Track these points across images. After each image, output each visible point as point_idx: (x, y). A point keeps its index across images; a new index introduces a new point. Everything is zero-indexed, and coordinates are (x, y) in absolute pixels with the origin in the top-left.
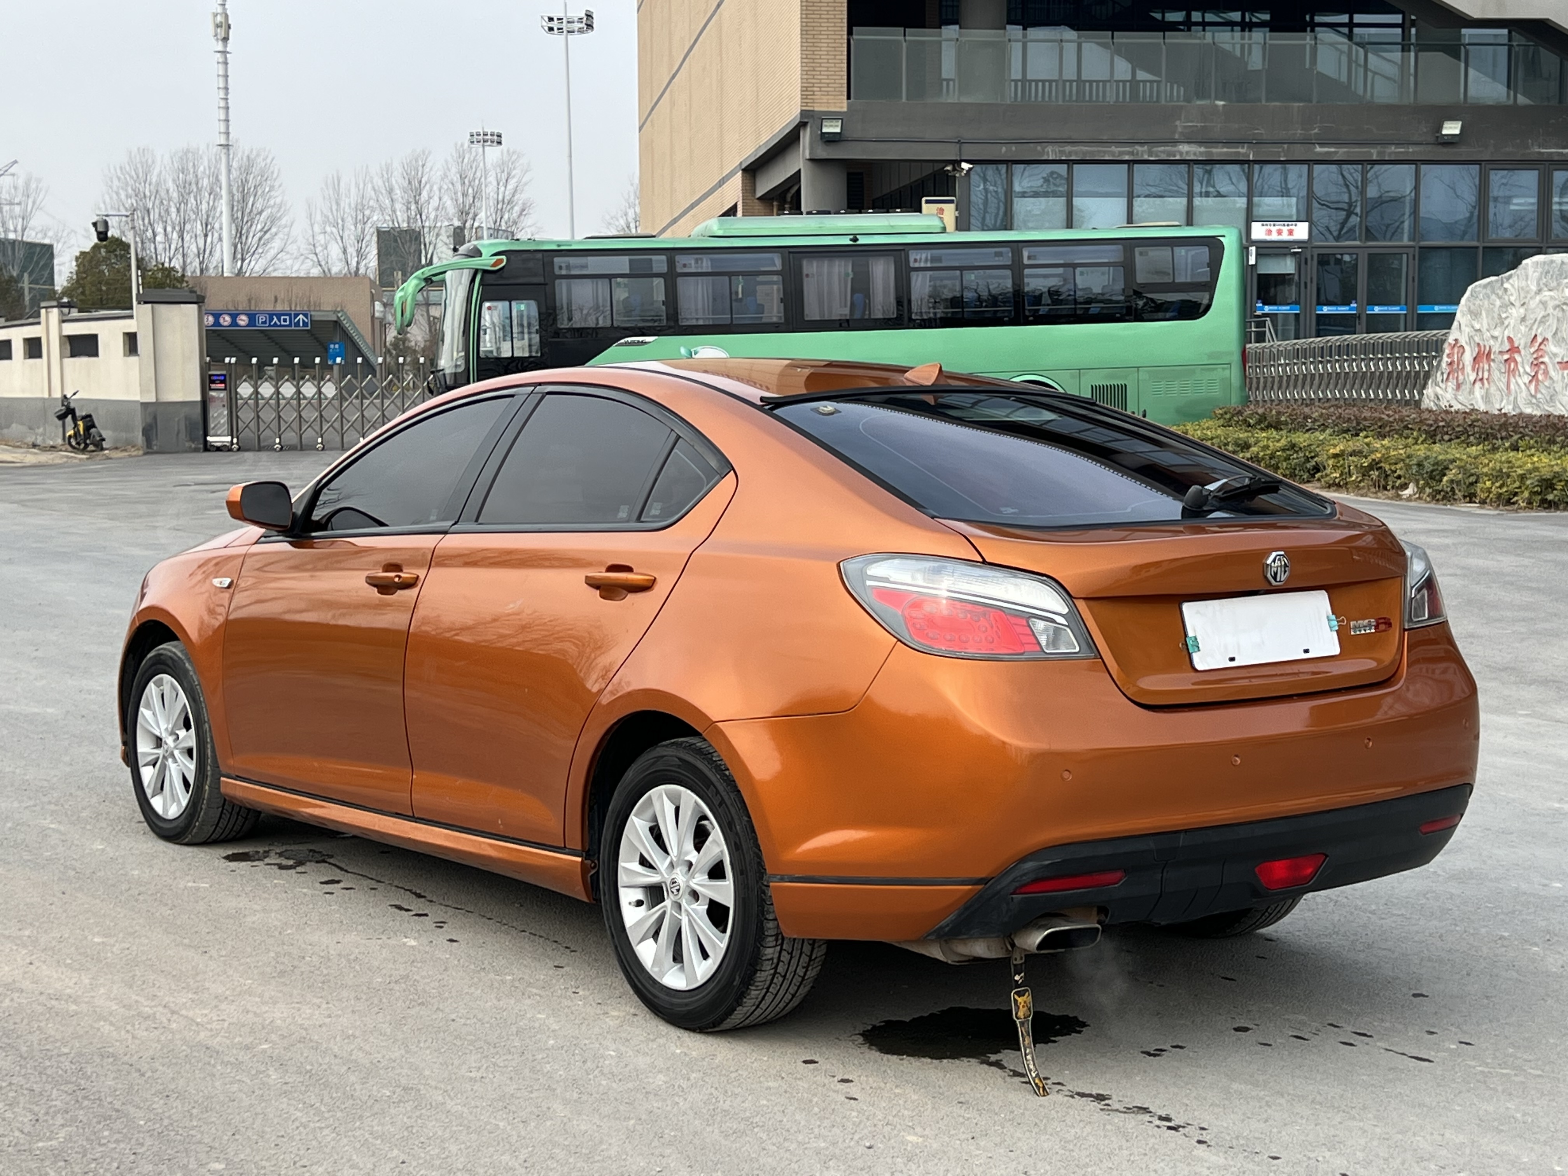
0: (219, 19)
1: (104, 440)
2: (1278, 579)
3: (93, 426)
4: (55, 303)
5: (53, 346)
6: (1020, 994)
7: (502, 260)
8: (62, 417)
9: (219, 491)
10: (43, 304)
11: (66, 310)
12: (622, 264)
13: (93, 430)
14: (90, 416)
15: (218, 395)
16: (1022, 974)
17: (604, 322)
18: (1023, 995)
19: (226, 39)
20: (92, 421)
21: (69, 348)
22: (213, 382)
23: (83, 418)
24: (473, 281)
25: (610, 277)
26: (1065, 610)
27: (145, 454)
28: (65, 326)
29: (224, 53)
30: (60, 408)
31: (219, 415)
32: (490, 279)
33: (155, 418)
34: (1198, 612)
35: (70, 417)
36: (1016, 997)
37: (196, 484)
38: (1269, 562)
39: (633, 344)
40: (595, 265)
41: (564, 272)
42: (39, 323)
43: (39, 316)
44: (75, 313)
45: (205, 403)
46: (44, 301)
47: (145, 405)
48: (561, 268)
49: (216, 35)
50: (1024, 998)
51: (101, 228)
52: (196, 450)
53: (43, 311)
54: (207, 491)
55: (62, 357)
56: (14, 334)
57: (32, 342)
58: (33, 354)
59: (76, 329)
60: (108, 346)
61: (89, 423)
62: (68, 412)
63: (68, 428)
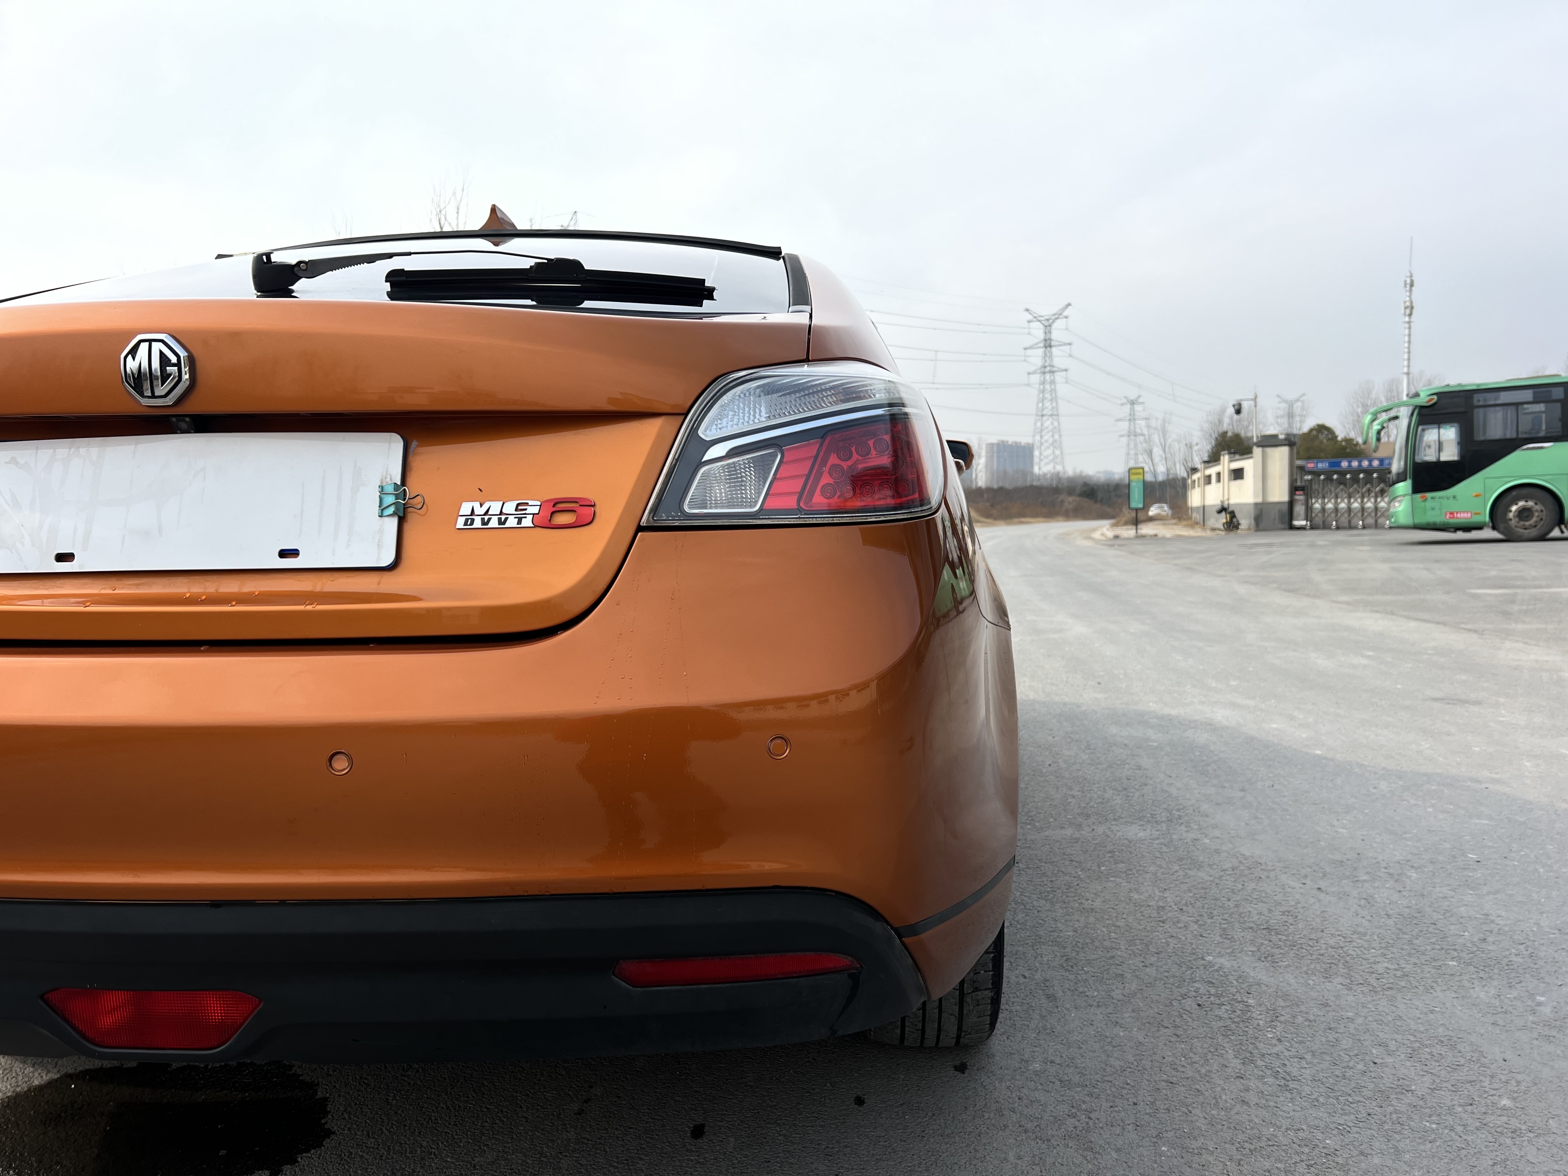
0: (1408, 304)
2: (148, 391)
4: (1226, 452)
5: (1225, 476)
7: (1434, 399)
8: (1220, 512)
10: (1222, 453)
11: (1233, 455)
12: (1528, 395)
15: (1300, 497)
17: (1510, 434)
19: (1410, 315)
21: (1233, 475)
22: (1298, 490)
24: (1412, 414)
25: (1517, 405)
27: (1255, 531)
28: (1232, 464)
29: (1409, 322)
30: (1219, 507)
31: (1299, 509)
32: (1425, 411)
33: (1262, 512)
39: (1528, 449)
40: (1504, 397)
41: (1481, 403)
42: (1220, 464)
43: (1220, 460)
44: (1237, 457)
45: (1291, 503)
46: (1222, 451)
47: (1256, 504)
48: (1479, 401)
49: (1405, 312)
52: (1284, 529)
53: (1222, 457)
55: (1230, 480)
56: (1212, 471)
57: (1219, 474)
58: (1219, 480)
59: (1236, 465)
60: (1249, 474)
61: (1233, 515)
62: (1223, 509)
63: (1223, 518)
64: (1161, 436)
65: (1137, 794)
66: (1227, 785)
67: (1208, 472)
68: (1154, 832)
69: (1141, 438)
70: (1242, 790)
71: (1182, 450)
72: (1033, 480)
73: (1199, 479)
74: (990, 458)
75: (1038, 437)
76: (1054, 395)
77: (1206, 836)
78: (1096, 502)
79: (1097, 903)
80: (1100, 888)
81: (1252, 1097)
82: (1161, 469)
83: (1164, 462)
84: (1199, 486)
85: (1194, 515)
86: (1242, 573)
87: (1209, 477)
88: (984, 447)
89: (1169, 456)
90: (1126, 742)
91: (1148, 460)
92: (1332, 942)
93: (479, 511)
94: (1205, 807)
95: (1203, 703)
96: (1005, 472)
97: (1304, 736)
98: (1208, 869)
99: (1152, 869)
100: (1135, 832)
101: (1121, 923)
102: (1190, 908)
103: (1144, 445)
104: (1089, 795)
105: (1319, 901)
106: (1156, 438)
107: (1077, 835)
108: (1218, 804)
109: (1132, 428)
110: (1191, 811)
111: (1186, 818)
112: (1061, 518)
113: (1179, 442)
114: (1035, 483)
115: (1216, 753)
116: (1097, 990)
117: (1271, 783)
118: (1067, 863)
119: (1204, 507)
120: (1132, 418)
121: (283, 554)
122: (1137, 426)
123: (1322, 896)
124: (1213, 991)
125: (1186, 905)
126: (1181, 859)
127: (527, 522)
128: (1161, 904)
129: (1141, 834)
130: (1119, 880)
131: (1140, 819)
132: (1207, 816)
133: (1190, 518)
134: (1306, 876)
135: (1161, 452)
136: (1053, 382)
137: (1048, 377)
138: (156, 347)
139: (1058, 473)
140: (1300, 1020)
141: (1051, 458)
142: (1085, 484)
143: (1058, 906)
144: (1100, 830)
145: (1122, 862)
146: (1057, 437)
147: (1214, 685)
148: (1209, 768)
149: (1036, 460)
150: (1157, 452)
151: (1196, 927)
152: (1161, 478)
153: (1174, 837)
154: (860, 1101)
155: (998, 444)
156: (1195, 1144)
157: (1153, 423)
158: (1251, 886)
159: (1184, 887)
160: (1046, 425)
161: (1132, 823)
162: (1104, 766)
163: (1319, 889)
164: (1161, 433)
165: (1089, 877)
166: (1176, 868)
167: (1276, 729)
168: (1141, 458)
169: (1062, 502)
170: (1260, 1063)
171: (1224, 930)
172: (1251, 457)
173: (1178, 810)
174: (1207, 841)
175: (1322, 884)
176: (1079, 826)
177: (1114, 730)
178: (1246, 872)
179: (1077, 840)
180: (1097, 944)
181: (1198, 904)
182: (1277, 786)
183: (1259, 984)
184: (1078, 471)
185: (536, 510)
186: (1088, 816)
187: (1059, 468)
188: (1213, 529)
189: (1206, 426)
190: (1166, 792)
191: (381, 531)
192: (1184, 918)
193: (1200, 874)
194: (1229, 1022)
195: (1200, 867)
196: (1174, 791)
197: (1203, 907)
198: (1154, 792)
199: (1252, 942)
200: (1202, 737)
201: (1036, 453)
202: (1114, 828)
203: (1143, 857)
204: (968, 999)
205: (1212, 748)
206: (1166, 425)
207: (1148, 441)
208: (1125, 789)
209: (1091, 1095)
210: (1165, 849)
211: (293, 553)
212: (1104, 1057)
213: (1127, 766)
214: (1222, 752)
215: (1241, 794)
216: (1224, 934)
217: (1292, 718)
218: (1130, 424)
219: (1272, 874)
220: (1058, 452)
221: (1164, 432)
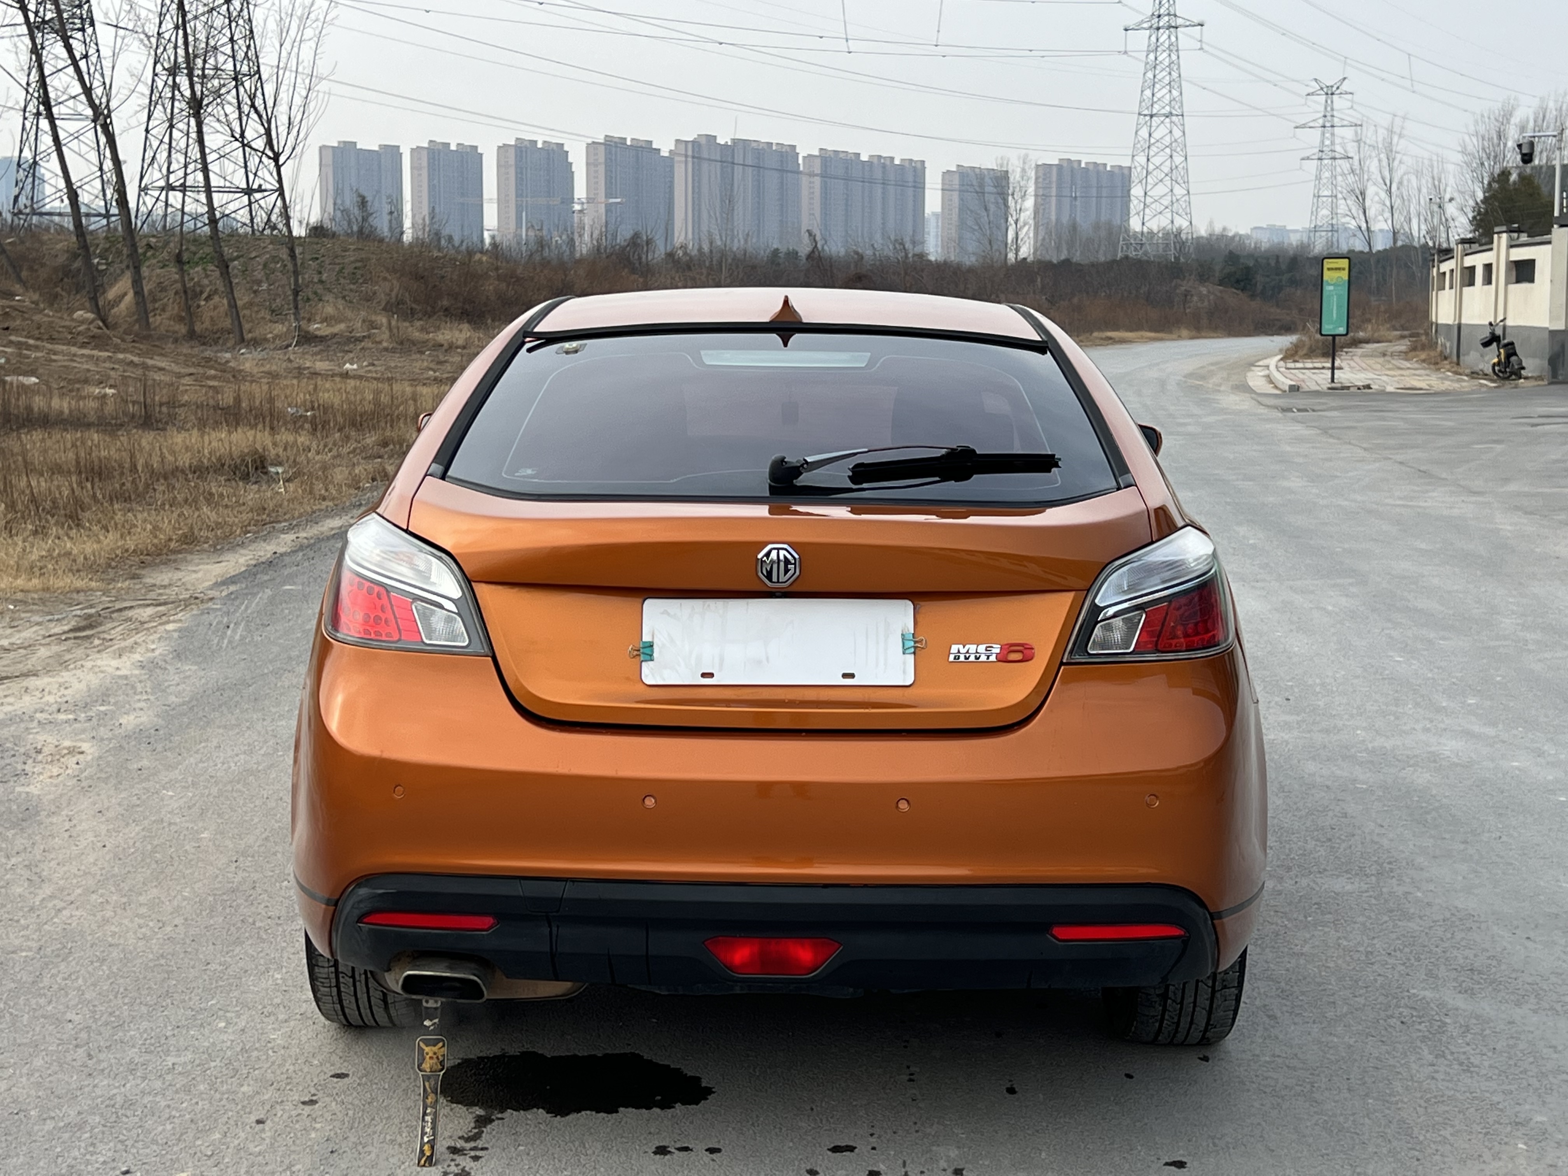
1: (1523, 368)
2: (775, 579)
3: (1515, 354)
4: (1504, 228)
5: (1501, 273)
6: (428, 1043)
8: (1486, 344)
9: (1543, 424)
10: (1497, 229)
11: (1515, 235)
13: (1513, 359)
14: (1512, 344)
16: (436, 1021)
18: (435, 1045)
20: (1514, 348)
21: (1514, 273)
23: (1506, 345)
26: (457, 593)
27: (1551, 383)
28: (1514, 251)
30: (1486, 334)
33: (1563, 346)
34: (666, 612)
35: (1495, 344)
36: (422, 1044)
37: (1540, 417)
38: (760, 556)
42: (1491, 249)
43: (1492, 242)
44: (1524, 238)
46: (1497, 225)
47: (1553, 333)
50: (435, 1049)
51: (1525, 150)
53: (1496, 236)
54: (1528, 424)
55: (1507, 283)
56: (1478, 261)
57: (1488, 267)
58: (1488, 281)
59: (1520, 254)
60: (1542, 272)
61: (1511, 350)
62: (1493, 339)
63: (1493, 356)
64: (1385, 163)
65: (1344, 845)
66: (1447, 836)
67: (1469, 261)
68: (1362, 884)
69: (1345, 165)
70: (1465, 842)
71: (1424, 190)
72: (1128, 245)
73: (1452, 271)
74: (1042, 199)
75: (1141, 159)
76: (1175, 75)
77: (1419, 889)
78: (1253, 296)
79: (1306, 949)
80: (1308, 936)
81: (1440, 1076)
82: (1381, 225)
83: (1388, 215)
84: (1451, 288)
85: (1441, 340)
86: (1513, 487)
87: (1472, 269)
88: (1032, 174)
89: (1397, 203)
90: (1329, 783)
91: (1356, 210)
92: (1530, 980)
93: (963, 650)
94: (1420, 860)
95: (1428, 730)
96: (1074, 227)
97: (1550, 778)
98: (1418, 920)
99: (1361, 919)
100: (1341, 884)
101: (1332, 965)
102: (1398, 953)
103: (1351, 179)
104: (1287, 846)
105: (1526, 948)
106: (1373, 166)
107: (1279, 887)
108: (1435, 857)
109: (1327, 142)
110: (1404, 864)
111: (1398, 871)
112: (1185, 332)
113: (1418, 174)
114: (1132, 254)
115: (1438, 798)
116: (1312, 1012)
117: (1498, 834)
118: (1272, 913)
119: (1459, 326)
120: (1328, 124)
121: (845, 676)
122: (1338, 141)
123: (1529, 944)
124: (1415, 1014)
125: (1395, 951)
126: (1391, 911)
127: (993, 658)
128: (1369, 949)
129: (1349, 887)
130: (1326, 929)
131: (1347, 872)
132: (1422, 869)
133: (1433, 345)
134: (1517, 927)
135: (1383, 195)
136: (1174, 48)
137: (1164, 36)
138: (782, 553)
139: (1179, 232)
140: (1487, 1032)
141: (1166, 201)
142: (1232, 257)
143: (1268, 950)
144: (1304, 882)
145: (1330, 913)
146: (1178, 159)
147: (1444, 704)
148: (1429, 817)
149: (1135, 205)
150: (1375, 194)
151: (1403, 968)
152: (1380, 244)
153: (1384, 890)
154: (1129, 1076)
155: (1059, 167)
156: (1394, 1099)
157: (1369, 135)
158: (1459, 936)
159: (1394, 936)
160: (1156, 135)
161: (1338, 876)
162: (1303, 813)
163: (1528, 938)
164: (1383, 156)
165: (1296, 926)
166: (1386, 918)
167: (1517, 768)
168: (1342, 208)
169: (1186, 294)
170: (1449, 1057)
171: (1430, 970)
172: (1549, 243)
173: (1390, 863)
174: (1419, 894)
175: (1532, 935)
176: (1281, 879)
177: (1311, 767)
178: (1458, 923)
179: (1280, 893)
180: (1309, 980)
181: (1407, 950)
182: (1504, 839)
183: (1457, 1009)
184: (1218, 229)
185: (998, 651)
186: (1289, 869)
187: (1181, 223)
188: (1474, 375)
189: (1473, 144)
190: (1376, 843)
191: (904, 663)
192: (1391, 961)
193: (1410, 924)
194: (1427, 1034)
195: (1410, 918)
196: (1385, 842)
197: (1411, 952)
198: (1362, 843)
199: (1455, 980)
200: (1422, 777)
201: (1136, 191)
202: (1319, 881)
203: (1351, 908)
204: (1218, 995)
205: (1434, 792)
206: (1395, 139)
207: (1358, 172)
208: (1330, 840)
209: (1312, 1074)
210: (1374, 901)
211: (852, 676)
212: (1321, 1054)
213: (1331, 814)
214: (1445, 797)
215: (1462, 847)
216: (1430, 974)
217: (1541, 754)
218: (1323, 134)
219: (1483, 926)
220: (1179, 191)
221: (1390, 151)
